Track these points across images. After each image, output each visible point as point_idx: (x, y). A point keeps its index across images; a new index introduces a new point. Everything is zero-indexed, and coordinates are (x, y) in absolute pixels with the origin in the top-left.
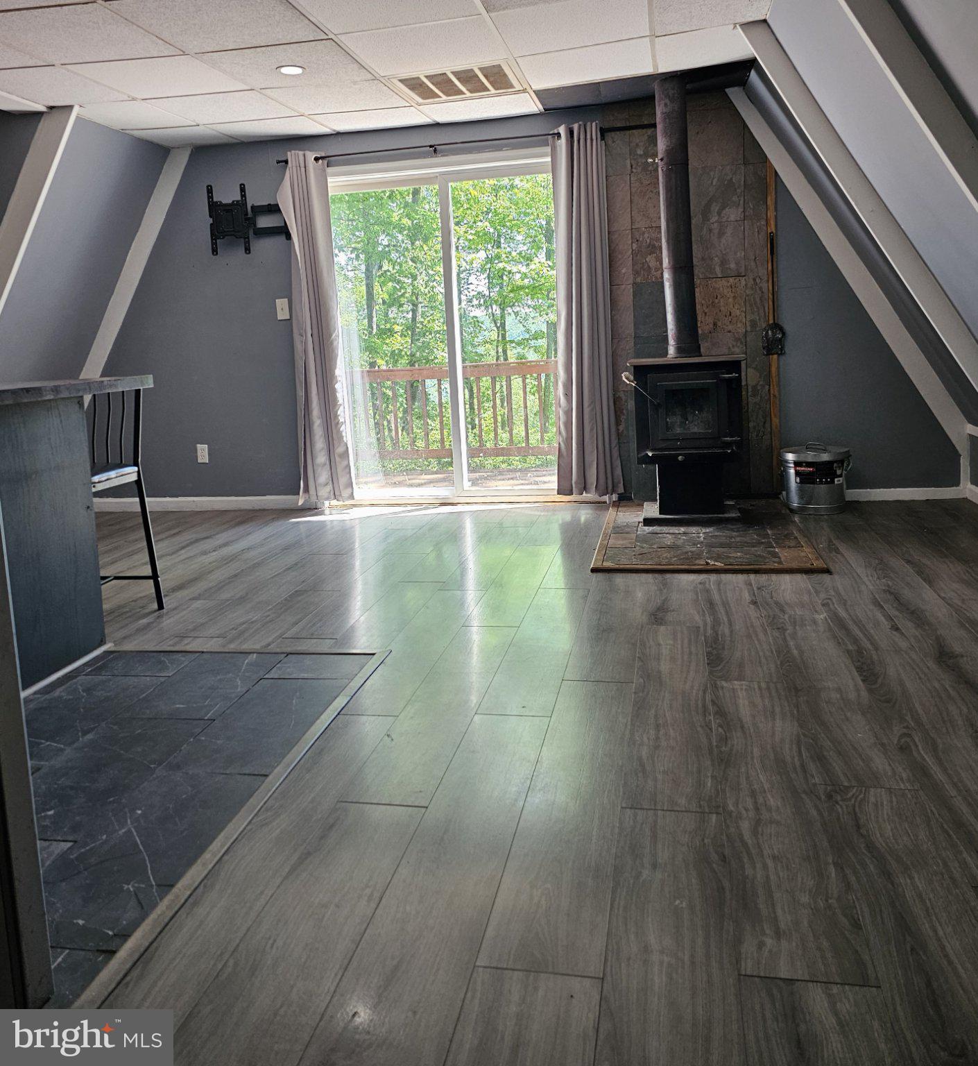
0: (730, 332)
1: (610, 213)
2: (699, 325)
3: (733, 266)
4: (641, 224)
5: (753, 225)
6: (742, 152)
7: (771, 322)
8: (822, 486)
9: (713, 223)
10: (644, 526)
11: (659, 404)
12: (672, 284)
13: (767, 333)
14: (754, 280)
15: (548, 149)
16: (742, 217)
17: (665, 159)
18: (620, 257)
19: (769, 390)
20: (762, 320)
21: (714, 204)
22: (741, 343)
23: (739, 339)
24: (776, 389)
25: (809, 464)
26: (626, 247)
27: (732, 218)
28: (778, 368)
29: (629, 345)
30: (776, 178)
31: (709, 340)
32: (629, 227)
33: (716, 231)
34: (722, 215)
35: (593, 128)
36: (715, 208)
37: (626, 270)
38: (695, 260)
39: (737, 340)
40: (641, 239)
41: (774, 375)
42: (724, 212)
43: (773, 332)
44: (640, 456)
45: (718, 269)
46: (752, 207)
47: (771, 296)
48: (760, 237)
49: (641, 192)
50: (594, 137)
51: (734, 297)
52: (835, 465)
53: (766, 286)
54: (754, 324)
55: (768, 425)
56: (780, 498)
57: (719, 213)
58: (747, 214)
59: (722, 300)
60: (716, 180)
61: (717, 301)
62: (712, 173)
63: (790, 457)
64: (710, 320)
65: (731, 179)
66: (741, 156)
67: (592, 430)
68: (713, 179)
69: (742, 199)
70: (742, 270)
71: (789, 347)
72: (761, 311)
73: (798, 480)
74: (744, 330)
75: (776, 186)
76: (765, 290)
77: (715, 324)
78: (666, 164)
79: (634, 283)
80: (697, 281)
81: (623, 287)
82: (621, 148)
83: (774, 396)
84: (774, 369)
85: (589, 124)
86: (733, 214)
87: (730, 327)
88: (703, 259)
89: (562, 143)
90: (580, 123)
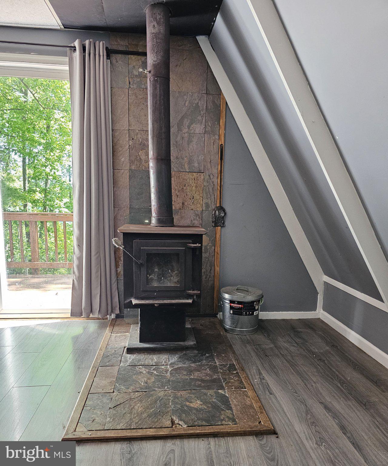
0: (192, 210)
1: (113, 116)
2: (173, 203)
3: (196, 165)
4: (136, 127)
5: (210, 138)
6: (205, 85)
7: (218, 205)
8: (246, 316)
9: (184, 133)
10: (127, 354)
11: (141, 264)
12: (155, 171)
13: (216, 212)
14: (209, 176)
15: (67, 59)
16: (204, 131)
17: (152, 72)
18: (120, 149)
19: (215, 249)
20: (213, 203)
21: (186, 120)
22: (199, 218)
23: (198, 215)
24: (219, 249)
25: (239, 303)
26: (125, 143)
27: (197, 131)
28: (221, 235)
29: (125, 213)
30: (226, 107)
31: (179, 214)
32: (127, 128)
33: (186, 139)
34: (191, 128)
35: (101, 46)
36: (186, 122)
37: (124, 159)
38: (172, 158)
39: (197, 215)
40: (135, 138)
41: (218, 240)
42: (192, 126)
43: (219, 211)
44: (126, 302)
45: (186, 166)
46: (210, 125)
47: (219, 188)
48: (214, 146)
49: (136, 103)
50: (101, 54)
51: (196, 187)
52: (255, 303)
53: (217, 181)
54: (207, 205)
55: (212, 271)
56: (217, 317)
57: (189, 127)
58: (207, 129)
59: (188, 188)
60: (188, 102)
61: (185, 188)
62: (185, 97)
63: (227, 296)
64: (180, 201)
65: (198, 103)
66: (205, 88)
67: (97, 272)
68: (186, 101)
69: (204, 118)
70: (202, 168)
71: (228, 222)
72: (213, 197)
73: (232, 312)
74: (201, 209)
75: (226, 113)
76: (216, 184)
77: (183, 204)
78: (153, 75)
79: (130, 169)
80: (173, 173)
81: (122, 171)
82: (122, 68)
83: (217, 253)
84: (218, 236)
85: (97, 42)
86: (198, 128)
87: (193, 207)
88: (177, 158)
89: (77, 55)
90: (91, 40)
